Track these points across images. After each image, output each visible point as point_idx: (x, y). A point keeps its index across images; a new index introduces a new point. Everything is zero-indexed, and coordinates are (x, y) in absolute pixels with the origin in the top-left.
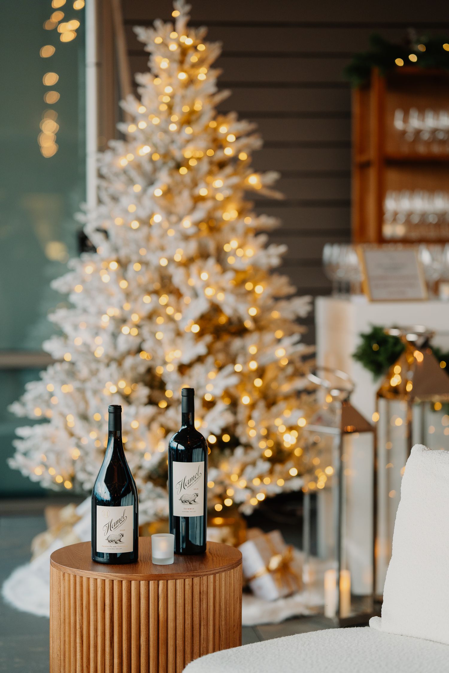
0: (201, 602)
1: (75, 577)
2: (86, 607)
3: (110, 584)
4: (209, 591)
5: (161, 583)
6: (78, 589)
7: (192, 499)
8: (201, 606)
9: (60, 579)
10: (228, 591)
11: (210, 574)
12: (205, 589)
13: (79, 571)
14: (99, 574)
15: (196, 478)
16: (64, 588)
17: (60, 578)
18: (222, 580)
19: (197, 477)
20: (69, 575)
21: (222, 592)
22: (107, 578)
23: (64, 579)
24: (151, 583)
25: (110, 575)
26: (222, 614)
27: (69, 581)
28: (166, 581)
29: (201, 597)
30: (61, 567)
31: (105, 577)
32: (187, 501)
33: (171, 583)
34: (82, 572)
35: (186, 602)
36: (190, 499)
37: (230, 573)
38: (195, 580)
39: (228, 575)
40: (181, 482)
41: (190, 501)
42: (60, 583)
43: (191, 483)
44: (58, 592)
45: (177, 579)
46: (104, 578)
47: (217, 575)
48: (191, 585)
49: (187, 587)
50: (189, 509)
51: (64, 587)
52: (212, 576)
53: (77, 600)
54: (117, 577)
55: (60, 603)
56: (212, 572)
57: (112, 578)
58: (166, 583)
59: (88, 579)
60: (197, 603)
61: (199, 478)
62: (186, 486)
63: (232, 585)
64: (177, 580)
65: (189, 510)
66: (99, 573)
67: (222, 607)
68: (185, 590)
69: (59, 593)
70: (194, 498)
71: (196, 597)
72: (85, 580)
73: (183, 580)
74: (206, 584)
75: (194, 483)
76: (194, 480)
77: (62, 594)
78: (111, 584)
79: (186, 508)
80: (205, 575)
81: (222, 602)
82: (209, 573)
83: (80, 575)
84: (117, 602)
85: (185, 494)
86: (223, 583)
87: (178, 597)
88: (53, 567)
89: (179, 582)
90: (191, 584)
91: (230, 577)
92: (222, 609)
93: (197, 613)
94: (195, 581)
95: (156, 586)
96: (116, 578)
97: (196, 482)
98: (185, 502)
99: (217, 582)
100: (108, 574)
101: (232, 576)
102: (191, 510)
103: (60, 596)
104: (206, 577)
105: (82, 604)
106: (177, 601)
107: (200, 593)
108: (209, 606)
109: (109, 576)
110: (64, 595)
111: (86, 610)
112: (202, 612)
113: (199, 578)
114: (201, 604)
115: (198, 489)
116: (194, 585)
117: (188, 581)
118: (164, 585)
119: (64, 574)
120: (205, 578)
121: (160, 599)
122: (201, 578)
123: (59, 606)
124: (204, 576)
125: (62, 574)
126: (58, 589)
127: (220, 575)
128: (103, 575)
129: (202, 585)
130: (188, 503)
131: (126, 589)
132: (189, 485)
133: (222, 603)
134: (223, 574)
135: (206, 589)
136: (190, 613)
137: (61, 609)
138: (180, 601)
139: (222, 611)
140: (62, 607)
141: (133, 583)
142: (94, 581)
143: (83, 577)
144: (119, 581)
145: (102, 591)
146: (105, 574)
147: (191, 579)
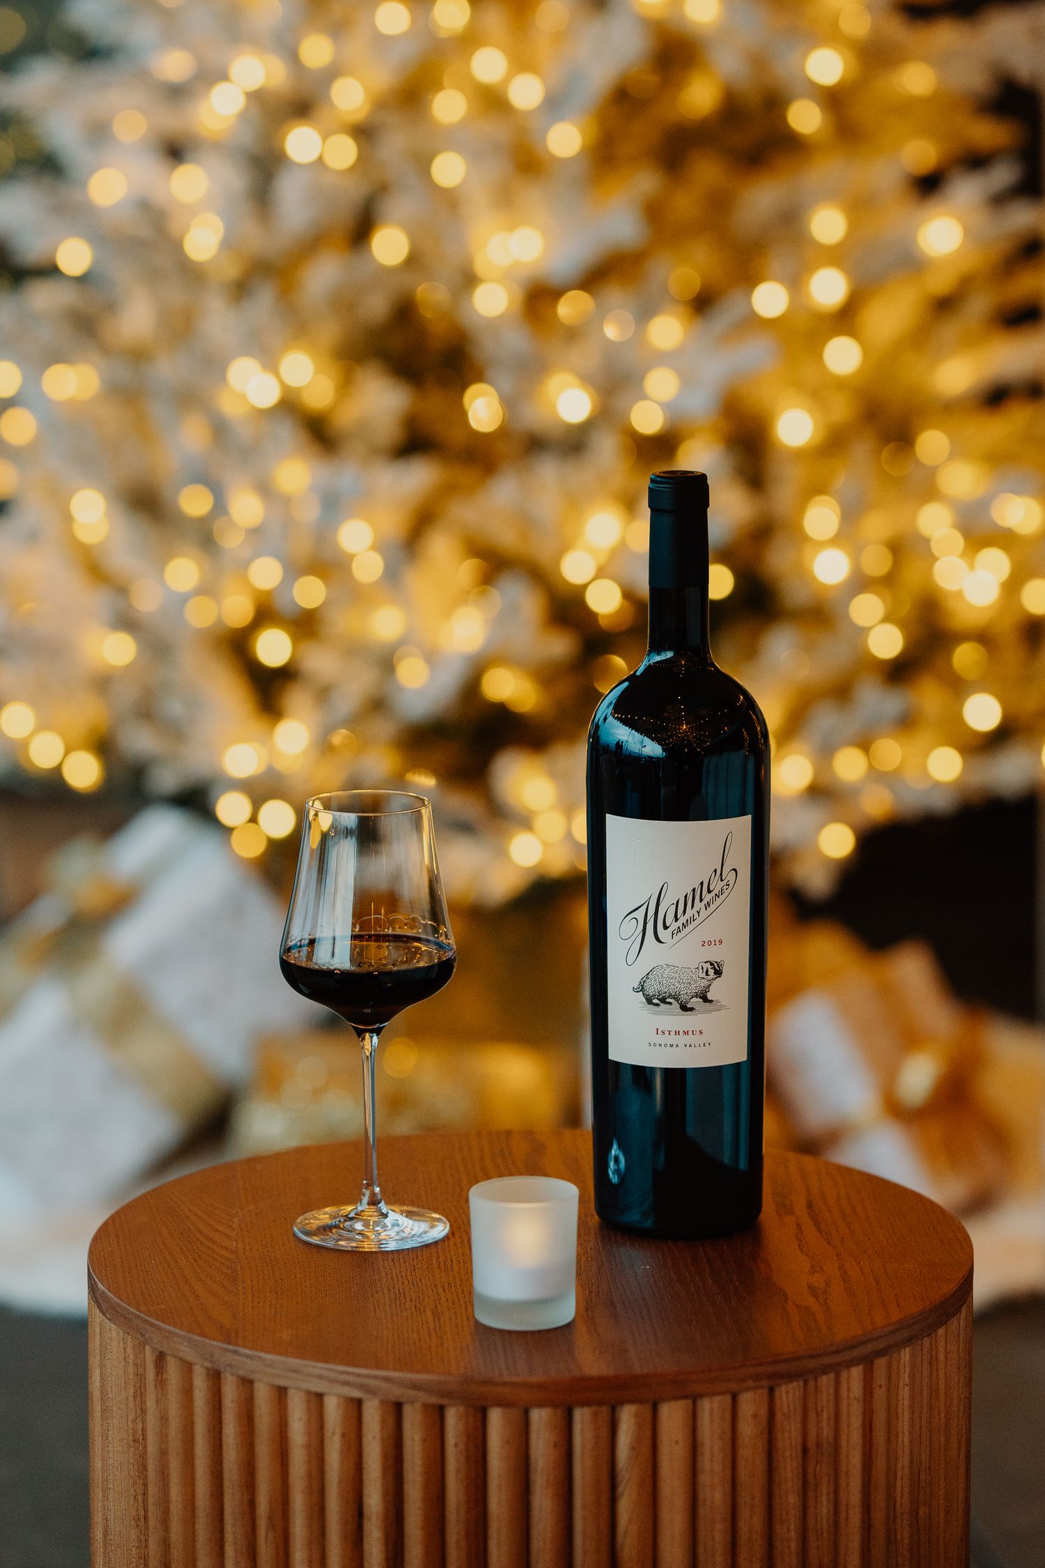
0: (811, 1494)
1: (215, 1377)
2: (270, 1518)
3: (383, 1421)
4: (844, 1438)
5: (628, 1417)
6: (232, 1435)
7: (694, 989)
8: (811, 1510)
9: (141, 1377)
10: (924, 1429)
11: (851, 1364)
12: (827, 1433)
13: (235, 1352)
14: (332, 1375)
15: (713, 894)
16: (164, 1419)
17: (141, 1370)
18: (901, 1382)
19: (717, 886)
20: (187, 1367)
21: (900, 1435)
22: (372, 1392)
23: (161, 1382)
24: (581, 1417)
25: (387, 1379)
26: (899, 1537)
27: (187, 1392)
28: (647, 1409)
29: (810, 1470)
30: (148, 1327)
31: (361, 1387)
32: (670, 996)
33: (672, 1416)
34: (247, 1356)
35: (744, 1498)
36: (687, 989)
37: (931, 1344)
38: (784, 1395)
39: (925, 1357)
40: (643, 909)
41: (683, 998)
42: (140, 1394)
43: (688, 916)
44: (134, 1434)
45: (701, 1396)
46: (356, 1394)
47: (880, 1363)
48: (765, 1421)
49: (748, 1429)
50: (677, 1033)
51: (162, 1418)
52: (856, 1373)
53: (227, 1483)
54: (415, 1386)
55: (145, 1485)
56: (856, 1352)
57: (396, 1392)
58: (648, 1417)
59: (281, 1392)
60: (789, 1499)
61: (727, 892)
62: (666, 927)
63: (942, 1398)
64: (699, 1402)
65: (682, 1039)
66: (332, 1370)
67: (898, 1504)
68: (740, 1442)
69: (139, 1441)
70: (704, 983)
71: (789, 1474)
72: (263, 1395)
73: (728, 1398)
74: (832, 1411)
75: (704, 914)
76: (705, 902)
77: (152, 1448)
78: (391, 1421)
79: (666, 1029)
80: (825, 1370)
81: (899, 1484)
82: (847, 1356)
83: (241, 1373)
84: (419, 1504)
85: (662, 967)
86: (905, 1393)
87: (704, 1479)
88: (104, 1314)
89: (711, 1410)
90: (763, 1412)
91: (933, 1361)
92: (898, 1514)
93: (793, 1544)
94: (785, 1399)
95: (604, 1432)
96: (411, 1393)
97: (710, 910)
98: (663, 1000)
99: (880, 1394)
100: (376, 1377)
101: (942, 1357)
102: (689, 1039)
103: (143, 1456)
104: (832, 1375)
105: (252, 1504)
106: (701, 1497)
107: (805, 1451)
108: (843, 1508)
109: (383, 1385)
110: (163, 1453)
111: (271, 1534)
112: (812, 1537)
113: (801, 1383)
114: (811, 1503)
115: (721, 942)
116: (779, 1416)
117: (750, 1403)
118: (640, 1426)
119: (160, 1359)
120: (826, 1381)
121: (620, 1489)
122: (811, 1384)
123: (140, 1498)
124: (824, 1373)
125: (149, 1356)
126: (134, 1421)
127: (889, 1366)
128: (351, 1379)
129: (812, 1416)
130: (676, 1005)
131: (461, 1447)
132: (679, 923)
133: (899, 1489)
134: (906, 1355)
135: (831, 1436)
136: (759, 1547)
137: (150, 1514)
138: (714, 1495)
139: (899, 1522)
140: (151, 1508)
141: (496, 1418)
142: (309, 1402)
143: (256, 1384)
144: (426, 1407)
145: (345, 1452)
146: (359, 1375)
147: (765, 1392)
